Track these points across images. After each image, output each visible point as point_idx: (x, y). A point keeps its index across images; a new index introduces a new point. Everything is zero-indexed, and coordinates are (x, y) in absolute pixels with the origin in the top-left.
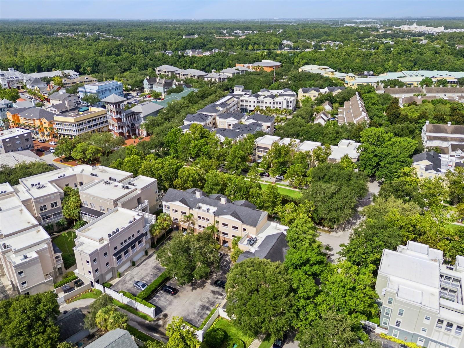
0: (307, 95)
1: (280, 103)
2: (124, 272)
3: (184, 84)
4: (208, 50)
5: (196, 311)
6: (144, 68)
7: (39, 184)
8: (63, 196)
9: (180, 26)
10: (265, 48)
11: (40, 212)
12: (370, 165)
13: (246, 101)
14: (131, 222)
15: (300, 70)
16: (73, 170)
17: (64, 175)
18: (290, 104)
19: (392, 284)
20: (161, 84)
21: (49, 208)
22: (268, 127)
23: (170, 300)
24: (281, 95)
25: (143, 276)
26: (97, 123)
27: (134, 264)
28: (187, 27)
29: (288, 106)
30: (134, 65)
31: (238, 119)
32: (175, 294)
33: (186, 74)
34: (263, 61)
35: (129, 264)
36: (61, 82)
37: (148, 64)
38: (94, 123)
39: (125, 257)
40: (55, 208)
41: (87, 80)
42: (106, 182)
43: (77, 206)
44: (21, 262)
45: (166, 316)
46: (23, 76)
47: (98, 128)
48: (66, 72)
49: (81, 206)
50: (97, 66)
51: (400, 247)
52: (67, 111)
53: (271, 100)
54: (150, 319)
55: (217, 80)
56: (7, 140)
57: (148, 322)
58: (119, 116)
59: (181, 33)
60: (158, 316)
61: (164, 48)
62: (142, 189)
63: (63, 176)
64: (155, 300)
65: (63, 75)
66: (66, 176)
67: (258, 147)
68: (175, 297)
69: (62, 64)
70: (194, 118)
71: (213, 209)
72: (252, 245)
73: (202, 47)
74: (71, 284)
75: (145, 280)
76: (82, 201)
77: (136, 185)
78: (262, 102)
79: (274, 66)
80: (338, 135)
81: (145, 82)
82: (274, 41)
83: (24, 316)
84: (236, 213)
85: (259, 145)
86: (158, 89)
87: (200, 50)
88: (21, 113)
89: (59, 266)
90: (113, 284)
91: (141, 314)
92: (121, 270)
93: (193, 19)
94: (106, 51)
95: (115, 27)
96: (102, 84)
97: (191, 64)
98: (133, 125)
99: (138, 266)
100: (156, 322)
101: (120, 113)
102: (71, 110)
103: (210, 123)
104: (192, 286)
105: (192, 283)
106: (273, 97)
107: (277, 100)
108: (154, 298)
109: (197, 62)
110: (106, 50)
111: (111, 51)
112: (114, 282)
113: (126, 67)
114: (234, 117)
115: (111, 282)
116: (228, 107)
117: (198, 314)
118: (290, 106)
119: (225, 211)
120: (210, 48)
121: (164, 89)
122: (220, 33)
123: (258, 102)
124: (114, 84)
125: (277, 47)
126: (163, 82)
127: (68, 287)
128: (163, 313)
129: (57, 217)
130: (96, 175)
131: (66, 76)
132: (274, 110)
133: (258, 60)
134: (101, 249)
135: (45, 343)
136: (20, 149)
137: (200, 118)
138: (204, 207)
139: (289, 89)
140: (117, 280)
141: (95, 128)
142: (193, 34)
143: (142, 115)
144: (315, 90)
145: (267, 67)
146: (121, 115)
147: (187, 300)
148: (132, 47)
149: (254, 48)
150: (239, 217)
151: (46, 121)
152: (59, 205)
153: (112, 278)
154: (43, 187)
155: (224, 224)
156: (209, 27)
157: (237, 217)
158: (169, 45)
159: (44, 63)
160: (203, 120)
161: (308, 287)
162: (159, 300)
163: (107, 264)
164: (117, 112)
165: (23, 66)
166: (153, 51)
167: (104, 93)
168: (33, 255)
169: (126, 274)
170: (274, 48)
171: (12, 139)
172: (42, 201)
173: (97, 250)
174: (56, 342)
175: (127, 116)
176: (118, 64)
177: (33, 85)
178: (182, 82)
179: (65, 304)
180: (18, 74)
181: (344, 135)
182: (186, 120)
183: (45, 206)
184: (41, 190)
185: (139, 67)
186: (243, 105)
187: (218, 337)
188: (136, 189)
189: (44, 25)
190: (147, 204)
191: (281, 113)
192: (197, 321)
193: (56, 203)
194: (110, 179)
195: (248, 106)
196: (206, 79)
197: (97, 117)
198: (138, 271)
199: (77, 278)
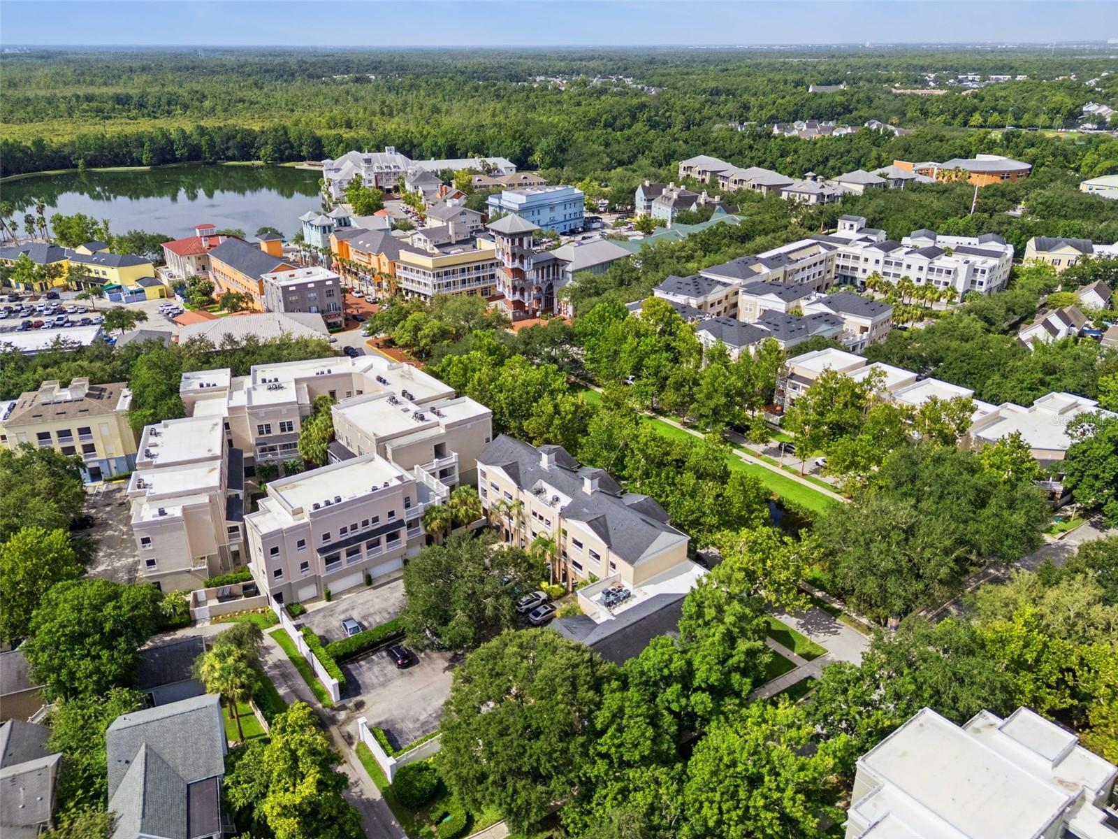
0: (1048, 257)
1: (949, 272)
2: (342, 593)
3: (719, 204)
4: (852, 123)
5: (423, 717)
6: (664, 162)
7: (276, 380)
8: (308, 411)
9: (818, 62)
10: (1021, 122)
11: (257, 435)
12: (1096, 477)
13: (857, 258)
14: (374, 489)
15: (1084, 187)
16: (354, 364)
17: (329, 372)
18: (979, 278)
19: (875, 805)
20: (669, 199)
21: (276, 431)
22: (864, 329)
23: (389, 675)
24: (960, 250)
25: (372, 611)
26: (481, 275)
27: (369, 581)
28: (835, 65)
29: (973, 282)
30: (643, 153)
31: (788, 300)
32: (403, 666)
33: (742, 181)
34: (980, 157)
35: (359, 578)
36: (470, 181)
37: (675, 152)
38: (474, 275)
39: (348, 561)
40: (287, 433)
41: (524, 182)
42: (393, 400)
43: (324, 439)
44: (151, 519)
45: (360, 705)
46: (408, 165)
47: (482, 286)
48: (491, 161)
49: (332, 438)
50: (563, 151)
51: (983, 720)
52: (449, 244)
53: (925, 262)
54: (327, 702)
55: (813, 200)
56: (291, 289)
57: (320, 705)
58: (517, 264)
59: (807, 79)
60: (344, 701)
61: (741, 116)
62: (447, 426)
63: (326, 372)
64: (361, 666)
65: (484, 167)
66: (333, 373)
67: (792, 376)
68: (402, 674)
69: (495, 144)
70: (679, 285)
71: (565, 501)
72: (609, 605)
73: (839, 114)
74: (237, 588)
75: (371, 619)
76: (336, 428)
77: (443, 416)
78: (899, 264)
79: (1003, 172)
80: (1048, 379)
81: (640, 194)
82: (1052, 105)
83: (74, 616)
84: (605, 521)
85: (797, 372)
86: (661, 211)
87: (831, 124)
88: (352, 240)
89: (234, 548)
90: (309, 611)
91: (317, 686)
92: (335, 587)
93: (867, 45)
94: (603, 120)
95: (665, 63)
96: (539, 192)
97: (782, 156)
98: (550, 287)
99: (375, 588)
100: (334, 713)
101: (522, 259)
102: (458, 242)
103: (719, 302)
104: (451, 660)
105: (456, 654)
106: (932, 253)
107: (943, 262)
108: (362, 663)
109: (796, 152)
110: (605, 116)
111: (615, 119)
112: (312, 607)
113: (625, 157)
114: (779, 294)
115: (306, 606)
116: (790, 268)
117: (423, 724)
118: (981, 284)
119: (585, 510)
120: (860, 117)
121: (672, 213)
122: (916, 82)
123: (886, 262)
124: (566, 193)
125: (1058, 121)
126: (675, 196)
127: (227, 593)
128: (359, 698)
129: (286, 453)
130: (384, 382)
131: (489, 171)
132: (919, 288)
133: (967, 154)
134: (291, 530)
135: (86, 677)
136: (314, 309)
137: (692, 287)
138: (551, 492)
139: (995, 236)
140: (323, 604)
141: (474, 286)
142: (838, 82)
143: (569, 268)
144: (1076, 247)
145: (983, 173)
146: (521, 262)
147: (422, 686)
148: (667, 111)
149: (985, 121)
150: (607, 531)
151: (387, 261)
152: (297, 428)
153: (315, 599)
154: (279, 388)
155: (576, 542)
156: (897, 63)
157: (603, 530)
158: (755, 110)
159: (463, 140)
160: (699, 293)
161: (628, 736)
162: (370, 669)
163: (305, 565)
164: (514, 255)
165: (421, 144)
166: (711, 122)
167: (536, 212)
168: (175, 511)
169: (344, 597)
170: (1048, 123)
171: (302, 287)
172: (262, 414)
173: (280, 531)
174: (111, 682)
175: (538, 266)
176: (608, 150)
177: (416, 184)
178: (717, 199)
179: (207, 624)
180: (400, 159)
181: (1069, 381)
182: (660, 289)
183: (268, 426)
184: (274, 392)
185: (653, 158)
186: (847, 268)
187: (418, 784)
188: (438, 425)
189: (521, 61)
190: (454, 460)
191: (939, 297)
192: (411, 737)
193: (290, 423)
194: (404, 393)
195: (860, 270)
196: (784, 196)
197: (485, 263)
198: (370, 598)
199: (251, 578)
